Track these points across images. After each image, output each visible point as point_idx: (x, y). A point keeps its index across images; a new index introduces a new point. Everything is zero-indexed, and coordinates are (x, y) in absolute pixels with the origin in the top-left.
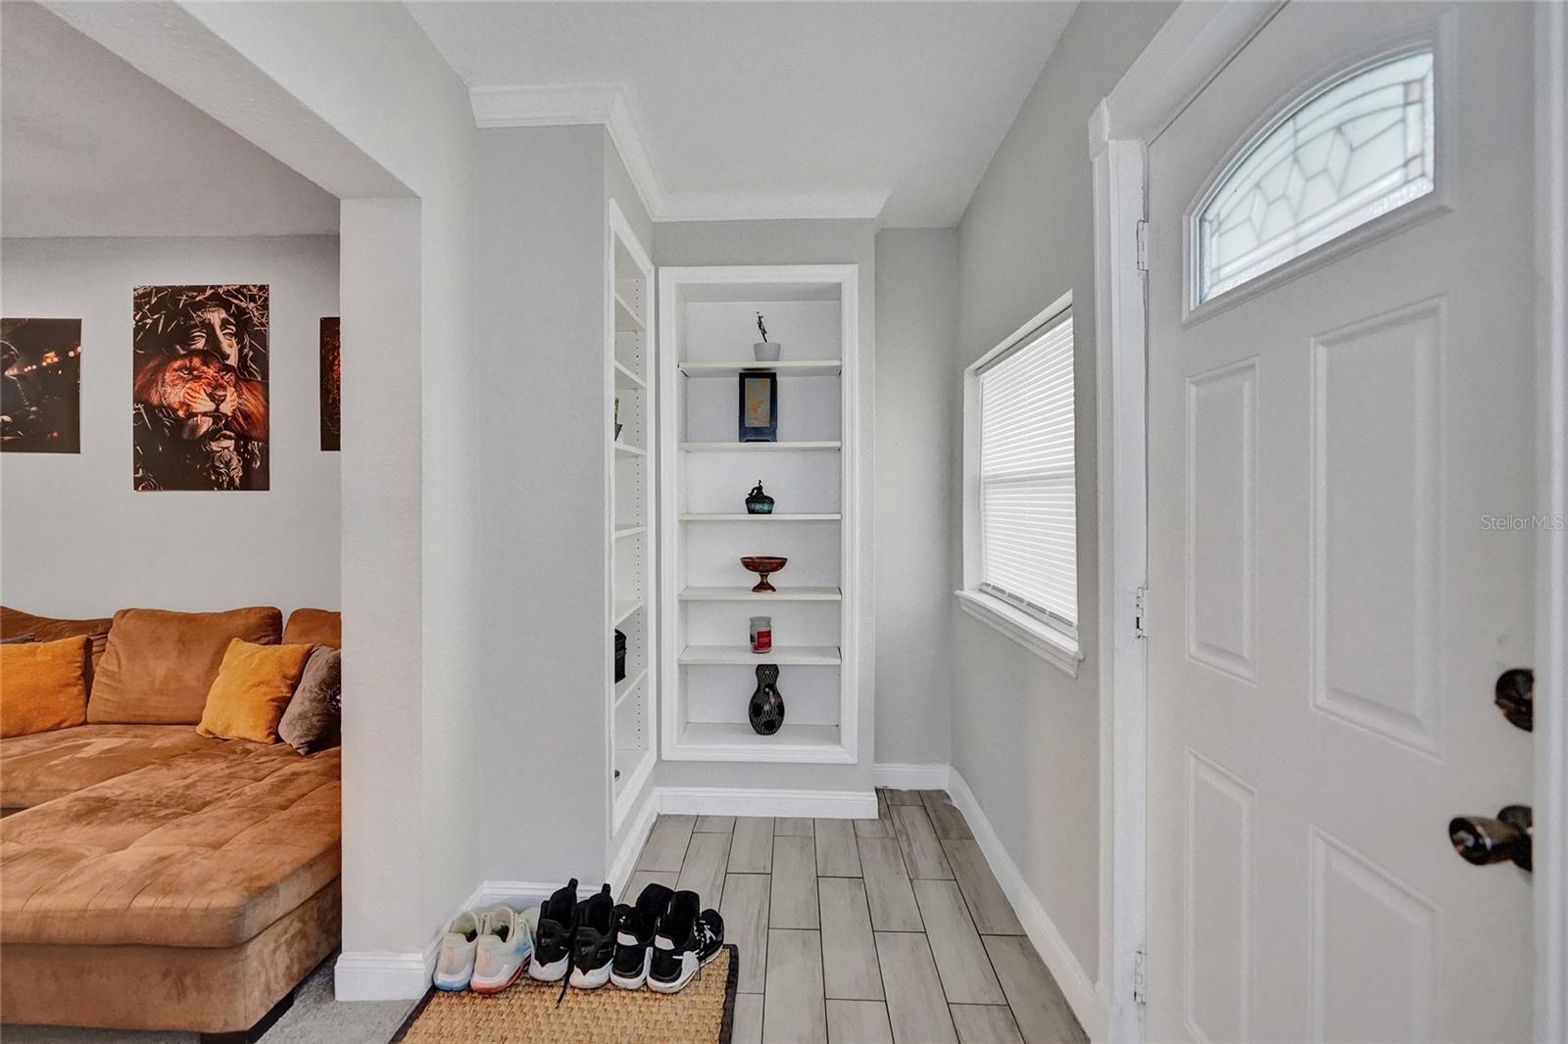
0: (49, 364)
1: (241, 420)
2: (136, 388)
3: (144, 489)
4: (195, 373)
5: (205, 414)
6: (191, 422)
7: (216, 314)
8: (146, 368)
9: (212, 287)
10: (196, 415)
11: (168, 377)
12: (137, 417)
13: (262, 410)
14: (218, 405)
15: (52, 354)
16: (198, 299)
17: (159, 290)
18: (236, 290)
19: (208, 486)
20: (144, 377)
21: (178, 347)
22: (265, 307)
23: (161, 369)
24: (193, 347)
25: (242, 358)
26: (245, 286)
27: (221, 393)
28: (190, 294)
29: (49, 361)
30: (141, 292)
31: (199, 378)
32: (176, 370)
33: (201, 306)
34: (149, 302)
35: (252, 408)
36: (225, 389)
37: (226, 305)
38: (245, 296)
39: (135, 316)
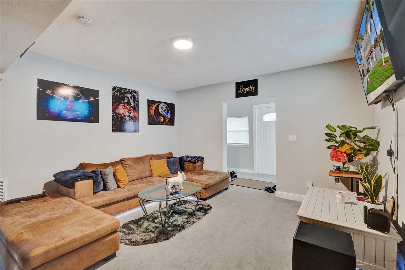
0: (91, 100)
1: (134, 118)
2: (113, 109)
3: (114, 132)
4: (125, 107)
5: (127, 116)
6: (125, 117)
7: (129, 95)
8: (115, 105)
9: (129, 89)
10: (126, 116)
11: (120, 107)
12: (113, 116)
13: (138, 116)
14: (130, 114)
15: (92, 98)
16: (126, 91)
17: (118, 87)
18: (133, 91)
20: (115, 106)
21: (122, 101)
22: (138, 95)
23: (118, 105)
24: (125, 101)
25: (134, 105)
26: (135, 91)
27: (130, 112)
28: (124, 90)
29: (91, 99)
30: (114, 87)
31: (126, 108)
32: (122, 106)
33: (126, 93)
34: (115, 90)
35: (136, 116)
36: (131, 111)
37: (131, 94)
38: (134, 92)
39: (112, 92)
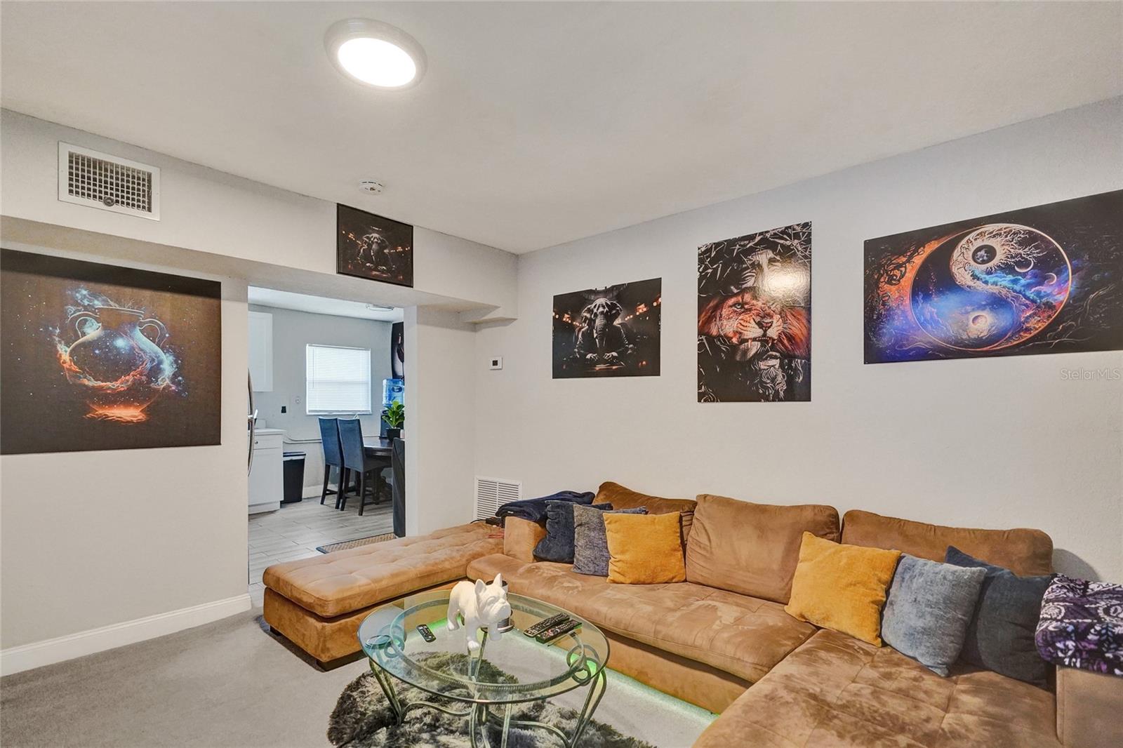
0: (640, 314)
1: (786, 342)
2: (700, 324)
3: (705, 401)
4: (746, 306)
5: (754, 339)
6: (742, 347)
7: (764, 256)
8: (708, 307)
9: (761, 234)
10: (747, 341)
11: (725, 312)
12: (701, 346)
13: (805, 331)
14: (765, 331)
15: (643, 305)
16: (748, 246)
17: (717, 245)
18: (782, 232)
19: (757, 398)
20: (705, 315)
21: (732, 287)
22: (808, 241)
23: (719, 307)
24: (744, 286)
26: (790, 227)
27: (768, 320)
28: (742, 243)
29: (641, 311)
30: (703, 249)
31: (750, 310)
32: (731, 306)
33: (752, 250)
34: (710, 256)
35: (797, 332)
36: (772, 317)
37: (773, 246)
38: (789, 235)
39: (699, 268)
